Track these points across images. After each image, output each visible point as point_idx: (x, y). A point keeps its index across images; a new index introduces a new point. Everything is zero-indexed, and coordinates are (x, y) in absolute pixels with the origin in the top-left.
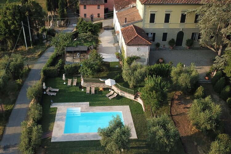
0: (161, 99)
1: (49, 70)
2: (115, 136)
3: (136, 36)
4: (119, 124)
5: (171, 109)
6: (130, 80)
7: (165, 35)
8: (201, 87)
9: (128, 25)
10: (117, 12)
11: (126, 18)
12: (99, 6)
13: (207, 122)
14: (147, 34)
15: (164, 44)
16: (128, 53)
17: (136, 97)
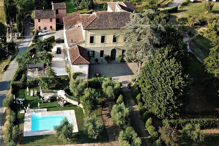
2: (63, 130)
3: (79, 57)
4: (66, 123)
6: (75, 91)
7: (102, 52)
8: (121, 95)
9: (74, 45)
10: (66, 30)
11: (72, 40)
12: (51, 19)
13: (120, 119)
14: (89, 52)
15: (102, 59)
17: (79, 104)
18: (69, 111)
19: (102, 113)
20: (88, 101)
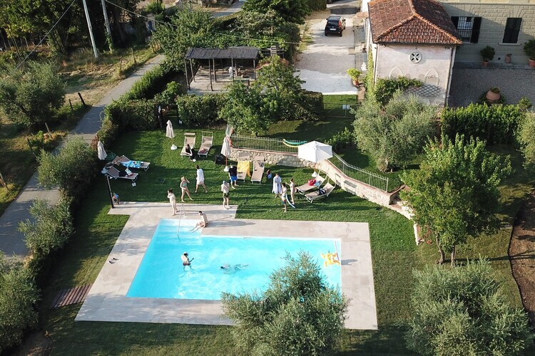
0: (474, 209)
1: (131, 110)
3: (410, 18)
5: (510, 243)
6: (377, 146)
7: (514, 25)
14: (455, 20)
15: (508, 52)
16: (382, 66)
17: (394, 200)
18: (344, 225)
19: (515, 251)
20: (447, 189)
